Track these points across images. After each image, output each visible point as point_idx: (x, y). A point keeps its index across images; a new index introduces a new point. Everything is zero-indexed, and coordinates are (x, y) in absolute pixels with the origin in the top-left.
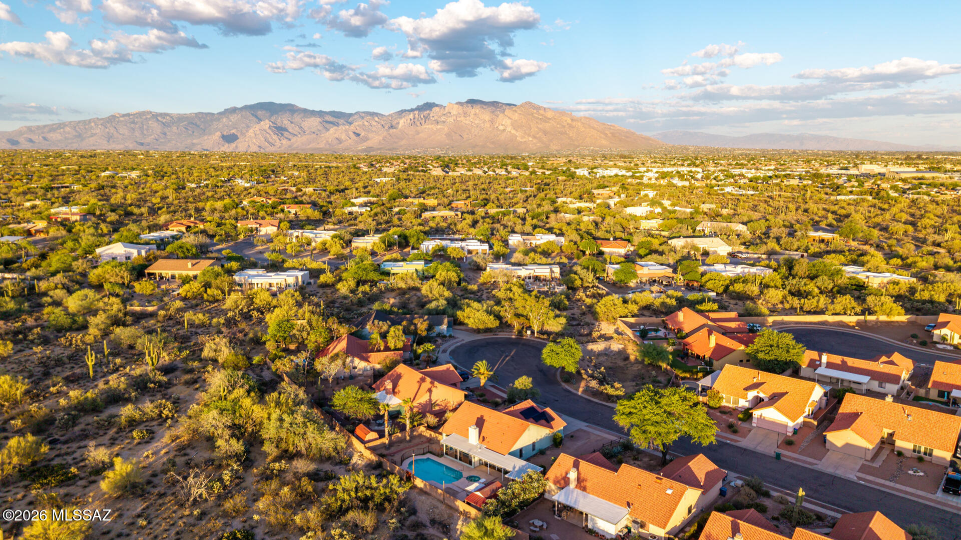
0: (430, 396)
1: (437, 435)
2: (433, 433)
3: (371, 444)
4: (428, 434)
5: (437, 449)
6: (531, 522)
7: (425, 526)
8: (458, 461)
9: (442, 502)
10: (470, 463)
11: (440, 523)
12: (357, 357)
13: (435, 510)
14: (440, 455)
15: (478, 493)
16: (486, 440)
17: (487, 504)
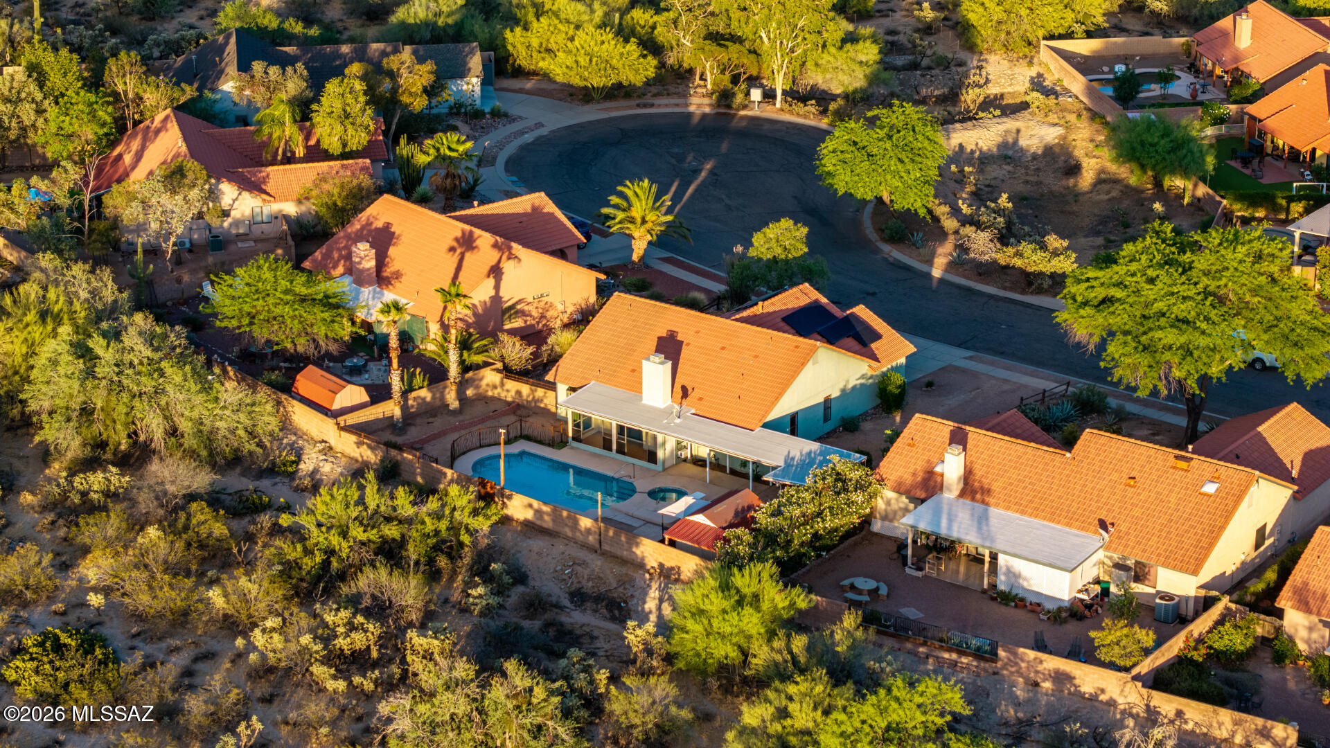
0: (497, 287)
1: (540, 392)
2: (525, 389)
3: (352, 419)
4: (513, 389)
5: (549, 431)
6: (846, 582)
7: (557, 606)
8: (614, 454)
9: (598, 550)
10: (652, 457)
11: (598, 599)
12: (230, 180)
13: (579, 569)
14: (560, 442)
15: (700, 518)
16: (693, 396)
17: (727, 541)
